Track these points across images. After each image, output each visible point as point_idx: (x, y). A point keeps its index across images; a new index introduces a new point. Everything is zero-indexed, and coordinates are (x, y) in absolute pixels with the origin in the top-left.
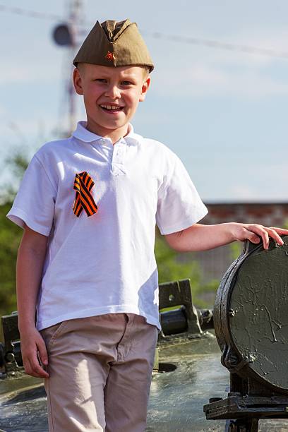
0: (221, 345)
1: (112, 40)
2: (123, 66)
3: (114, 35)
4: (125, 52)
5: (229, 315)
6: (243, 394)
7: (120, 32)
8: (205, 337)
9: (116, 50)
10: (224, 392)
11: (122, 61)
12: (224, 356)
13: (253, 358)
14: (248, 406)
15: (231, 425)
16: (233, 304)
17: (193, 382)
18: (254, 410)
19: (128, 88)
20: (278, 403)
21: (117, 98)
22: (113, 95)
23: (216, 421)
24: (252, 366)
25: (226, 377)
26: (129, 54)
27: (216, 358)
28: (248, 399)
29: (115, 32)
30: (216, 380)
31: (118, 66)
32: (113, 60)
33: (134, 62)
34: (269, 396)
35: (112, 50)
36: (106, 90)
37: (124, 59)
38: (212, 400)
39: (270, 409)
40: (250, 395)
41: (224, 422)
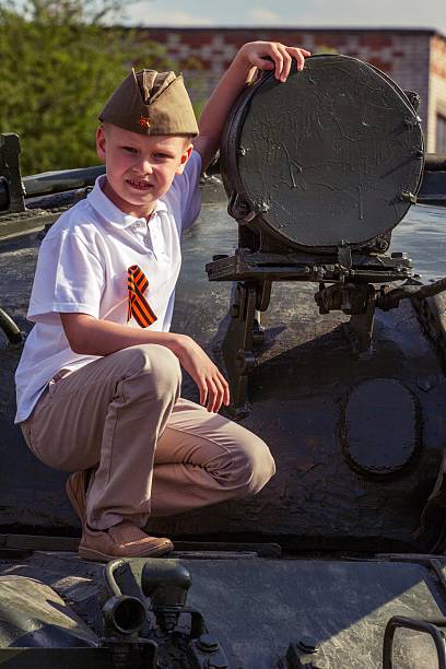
0: (228, 191)
1: (148, 103)
2: (159, 135)
3: (151, 96)
4: (164, 117)
5: (239, 154)
6: (253, 251)
7: (159, 92)
8: (210, 182)
9: (151, 115)
10: (230, 250)
11: (157, 130)
12: (232, 203)
13: (267, 207)
14: (259, 265)
15: (239, 288)
16: (244, 140)
17: (194, 236)
18: (267, 270)
19: (163, 162)
20: (296, 262)
21: (148, 174)
22: (142, 169)
23: (220, 283)
24: (265, 216)
25: (233, 231)
26: (168, 120)
27: (222, 208)
28: (259, 257)
29: (153, 92)
30: (222, 234)
31: (152, 134)
32: (146, 128)
33: (172, 132)
34: (286, 253)
35: (147, 115)
36: (135, 163)
37: (161, 127)
38: (215, 258)
39: (285, 269)
40: (262, 252)
41: (230, 284)
